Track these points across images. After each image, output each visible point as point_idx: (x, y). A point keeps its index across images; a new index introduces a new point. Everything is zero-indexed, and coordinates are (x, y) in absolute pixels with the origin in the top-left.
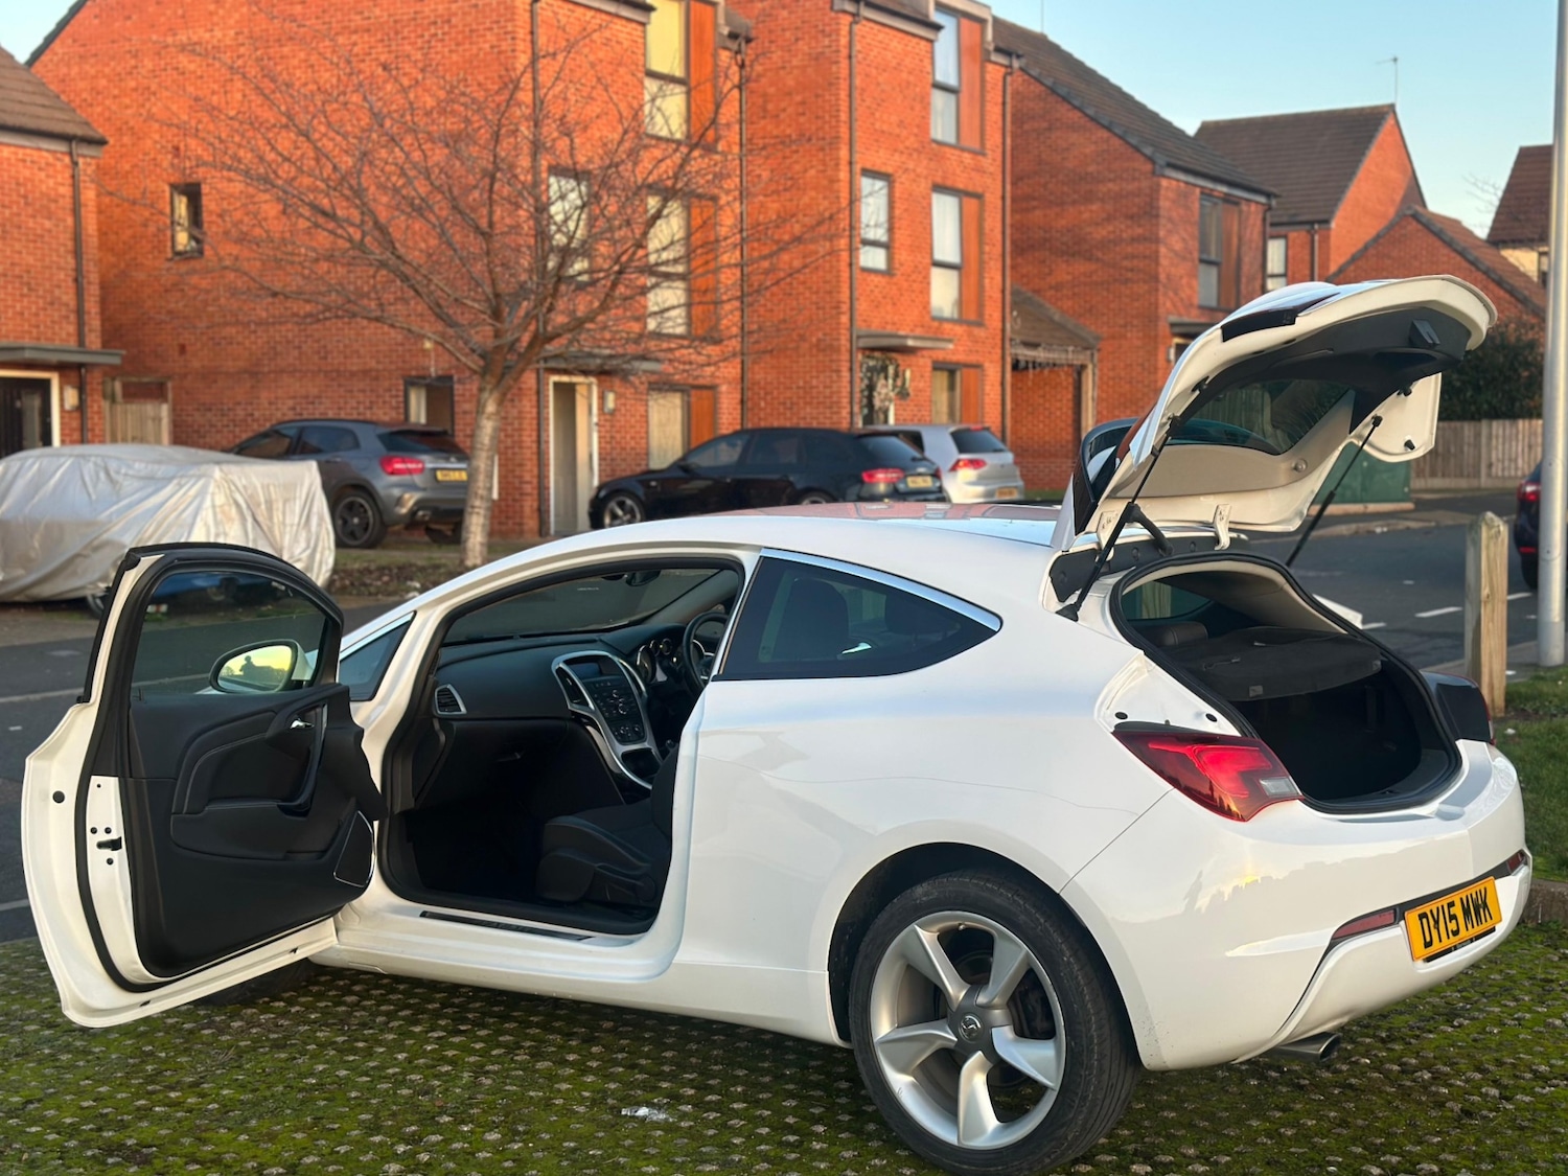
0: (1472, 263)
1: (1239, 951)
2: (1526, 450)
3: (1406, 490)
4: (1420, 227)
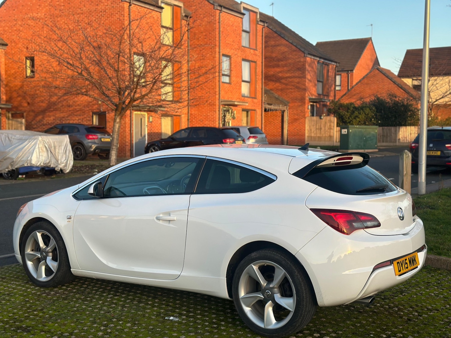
0: (393, 82)
1: (347, 272)
2: (409, 135)
3: (376, 146)
4: (379, 72)
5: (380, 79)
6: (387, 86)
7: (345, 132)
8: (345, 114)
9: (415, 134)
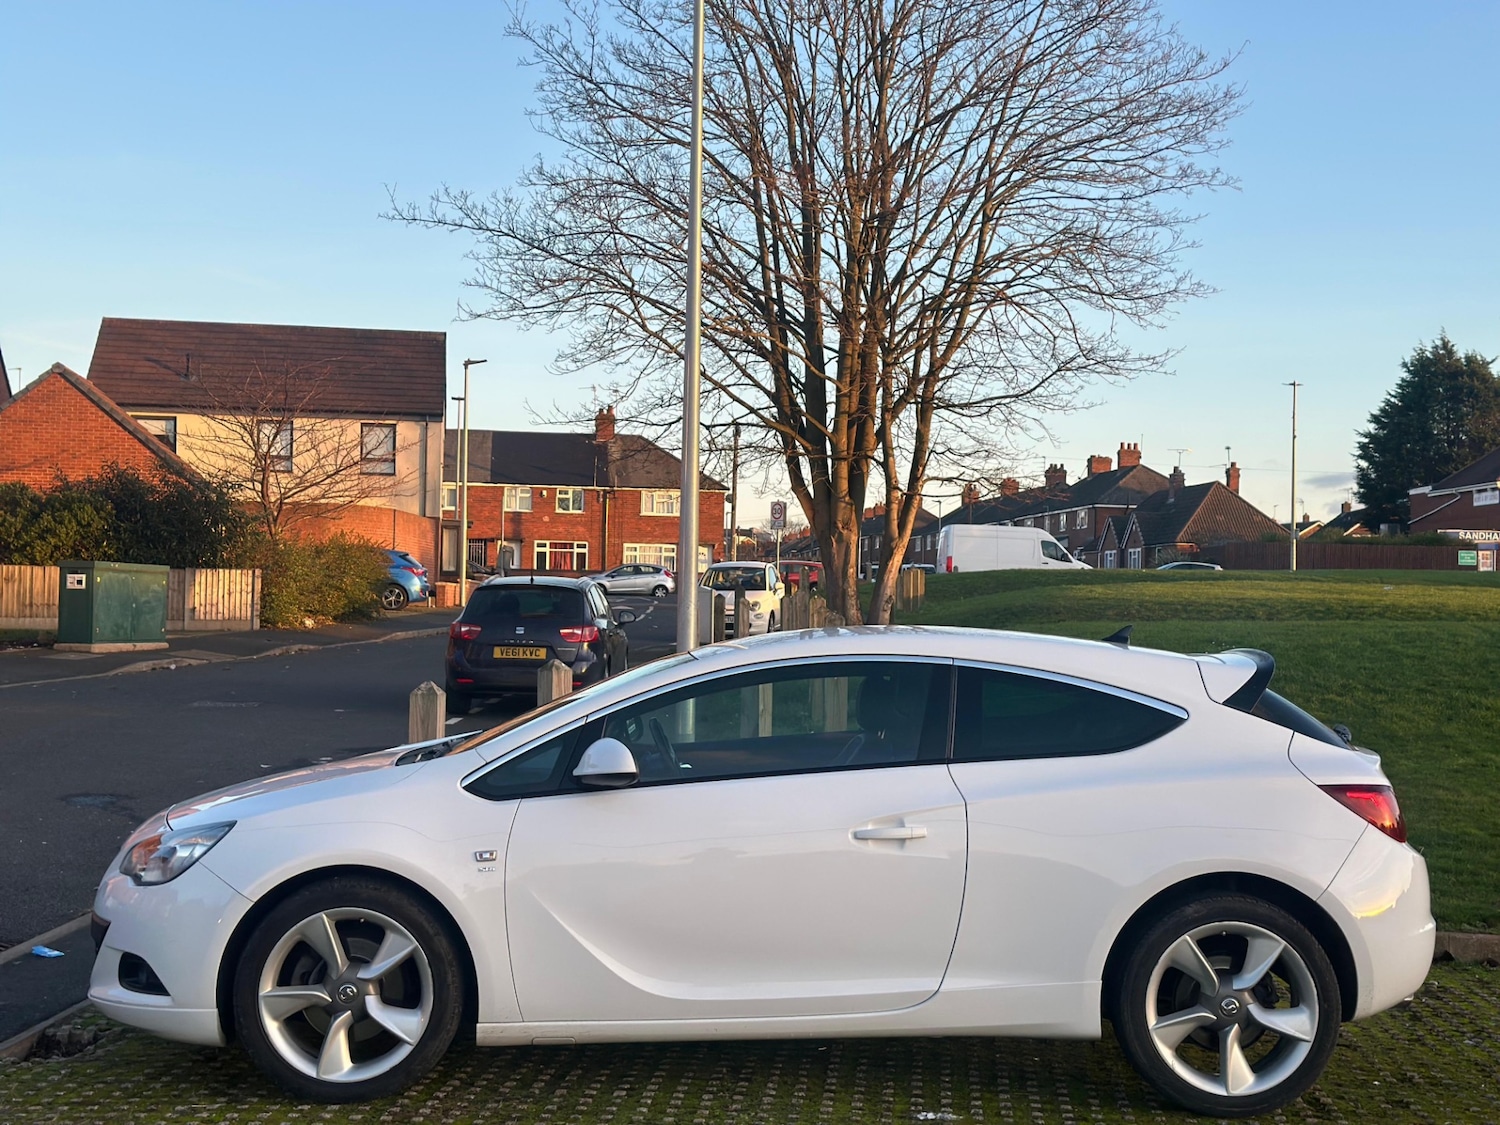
0: (120, 424)
2: (226, 596)
3: (163, 630)
4: (68, 385)
5: (73, 410)
6: (98, 434)
7: (80, 582)
8: (5, 520)
9: (244, 594)
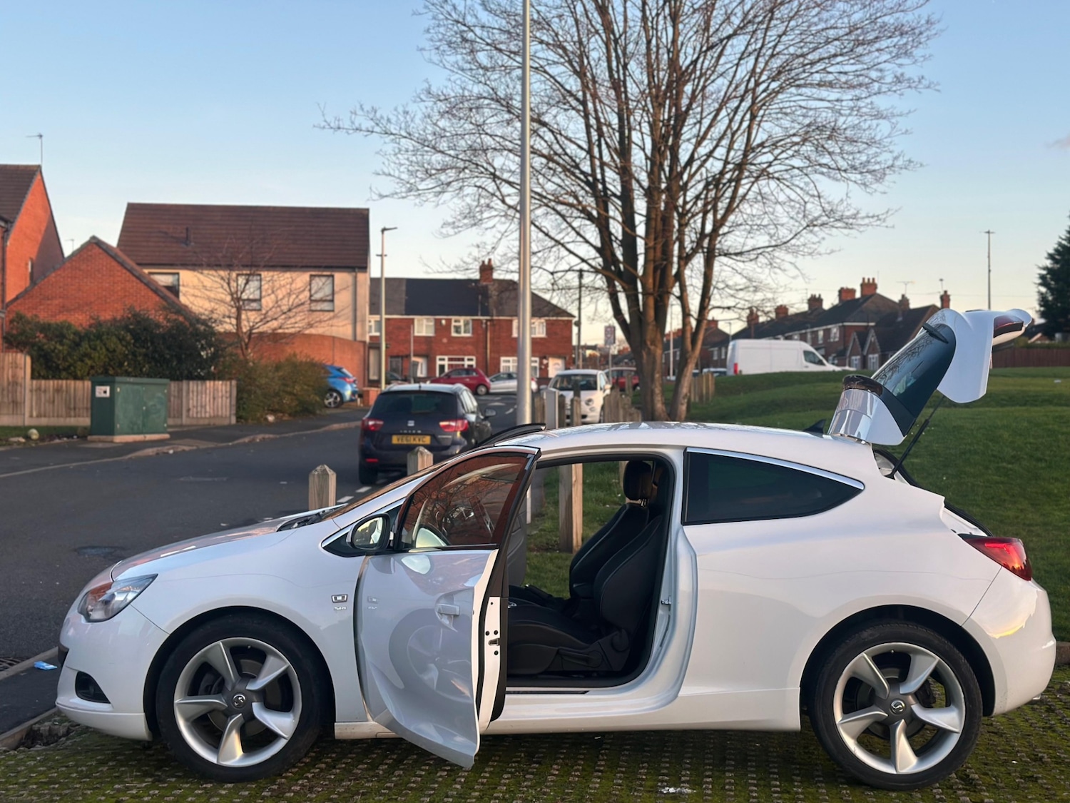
0: (138, 278)
2: (211, 400)
3: (165, 425)
4: (101, 251)
5: (104, 268)
6: (123, 286)
7: (105, 392)
8: (55, 348)
9: (224, 398)
